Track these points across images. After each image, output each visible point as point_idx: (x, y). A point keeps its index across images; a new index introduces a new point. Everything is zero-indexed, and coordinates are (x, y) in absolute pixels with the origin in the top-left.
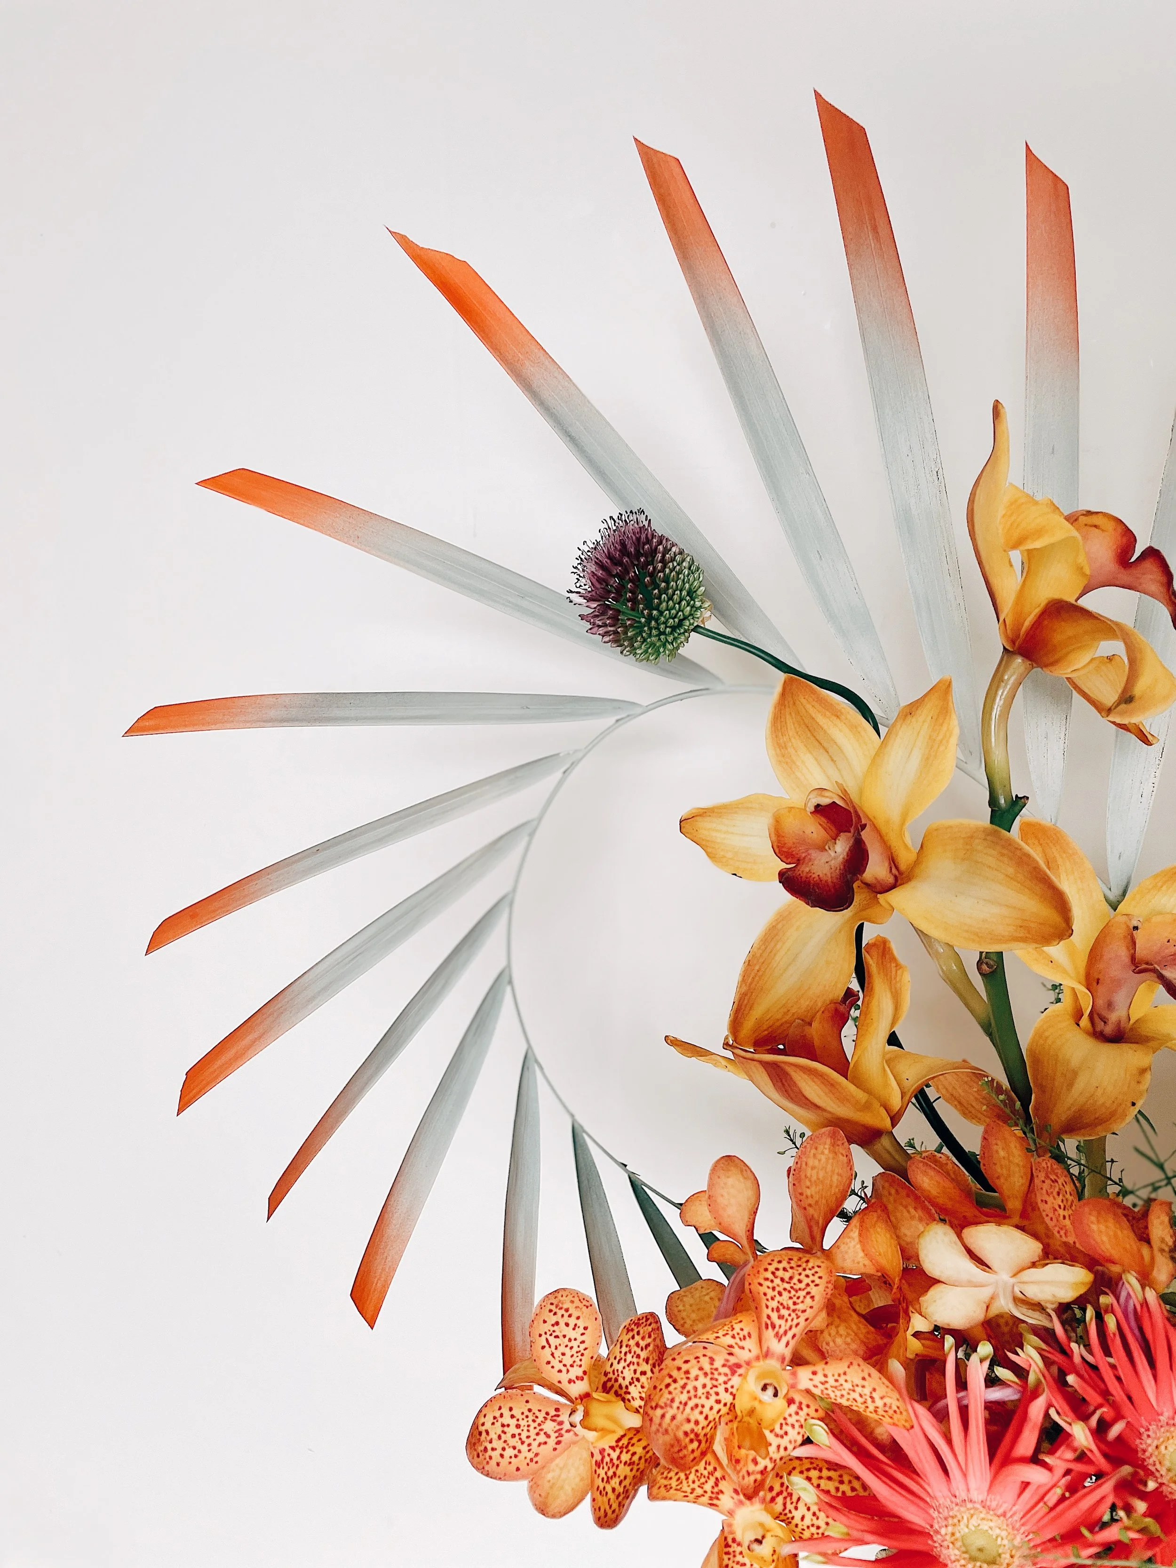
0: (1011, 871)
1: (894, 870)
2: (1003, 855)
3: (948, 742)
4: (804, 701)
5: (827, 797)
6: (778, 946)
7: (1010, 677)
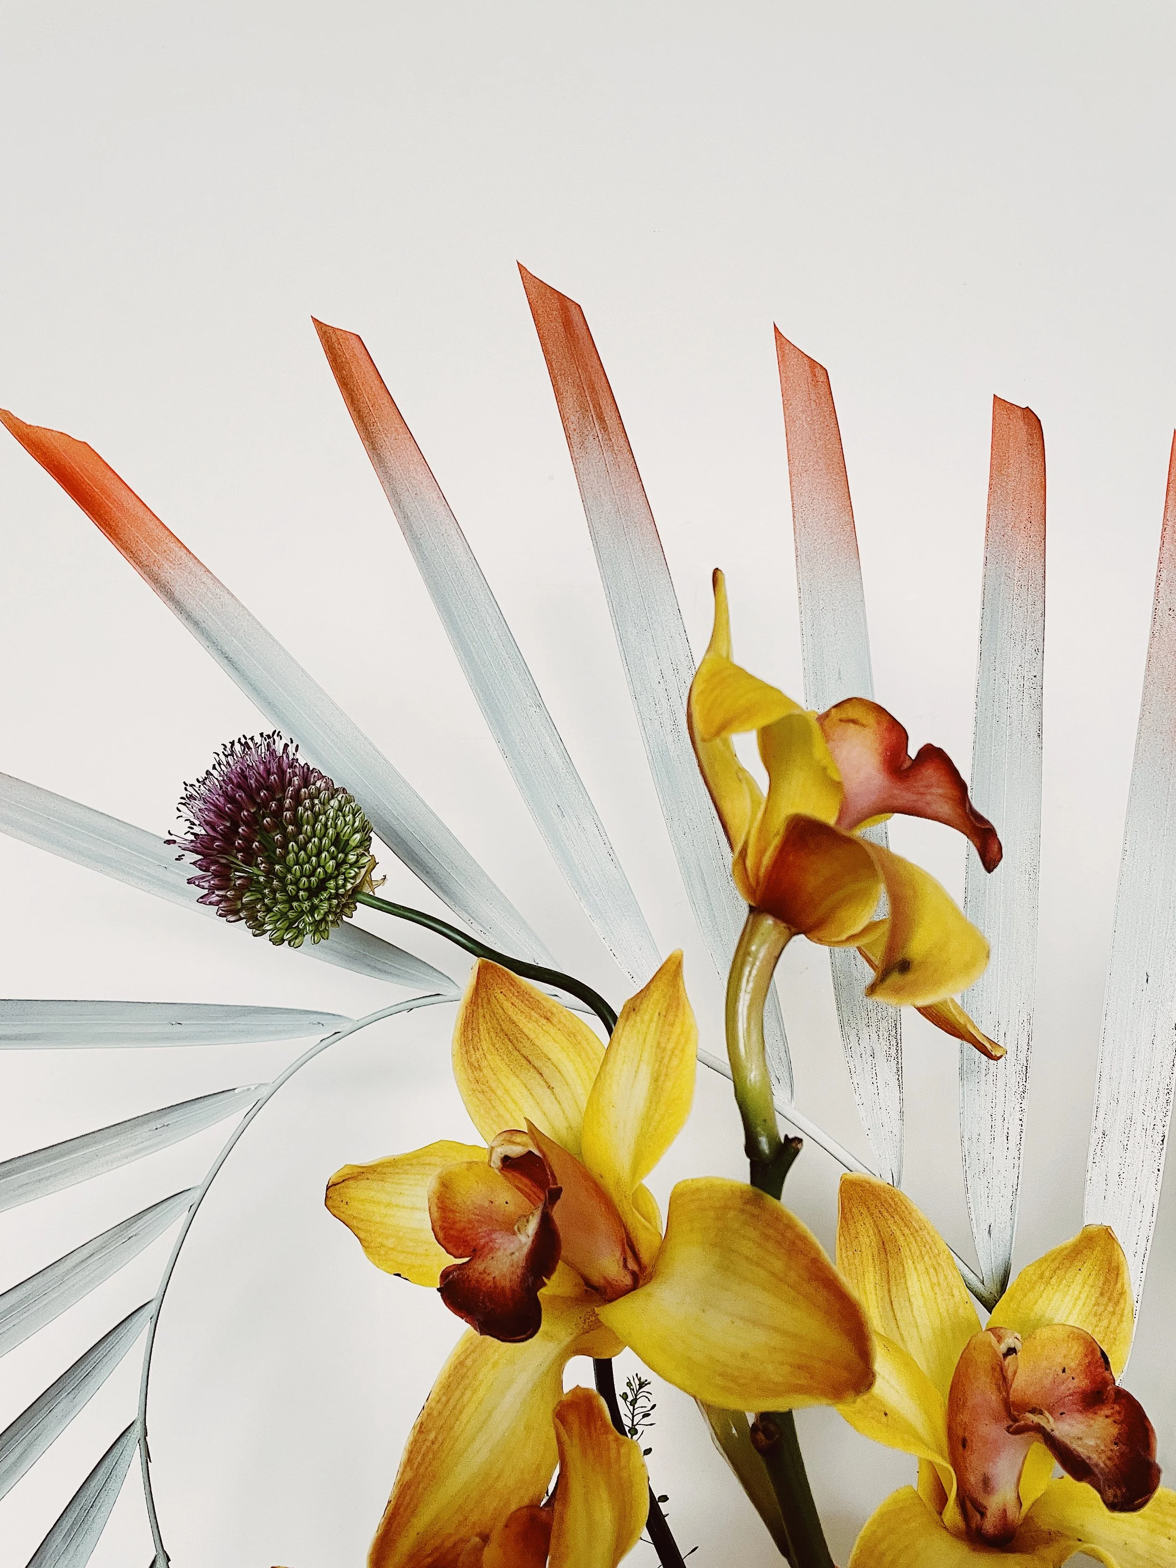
0: (778, 1265)
1: (632, 1265)
2: (767, 1238)
3: (683, 1051)
4: (501, 997)
5: (518, 1144)
6: (466, 1398)
7: (760, 950)
